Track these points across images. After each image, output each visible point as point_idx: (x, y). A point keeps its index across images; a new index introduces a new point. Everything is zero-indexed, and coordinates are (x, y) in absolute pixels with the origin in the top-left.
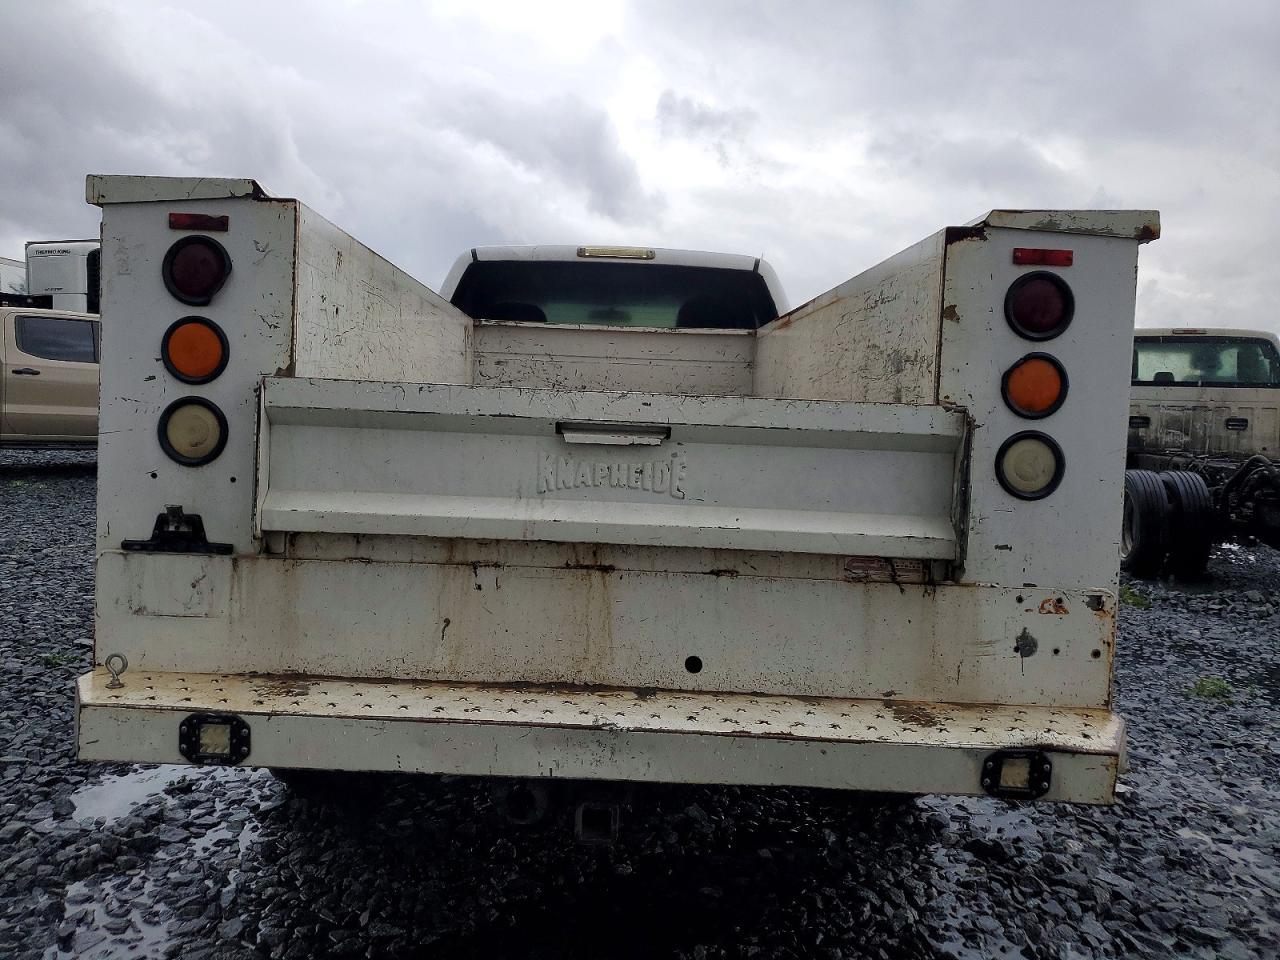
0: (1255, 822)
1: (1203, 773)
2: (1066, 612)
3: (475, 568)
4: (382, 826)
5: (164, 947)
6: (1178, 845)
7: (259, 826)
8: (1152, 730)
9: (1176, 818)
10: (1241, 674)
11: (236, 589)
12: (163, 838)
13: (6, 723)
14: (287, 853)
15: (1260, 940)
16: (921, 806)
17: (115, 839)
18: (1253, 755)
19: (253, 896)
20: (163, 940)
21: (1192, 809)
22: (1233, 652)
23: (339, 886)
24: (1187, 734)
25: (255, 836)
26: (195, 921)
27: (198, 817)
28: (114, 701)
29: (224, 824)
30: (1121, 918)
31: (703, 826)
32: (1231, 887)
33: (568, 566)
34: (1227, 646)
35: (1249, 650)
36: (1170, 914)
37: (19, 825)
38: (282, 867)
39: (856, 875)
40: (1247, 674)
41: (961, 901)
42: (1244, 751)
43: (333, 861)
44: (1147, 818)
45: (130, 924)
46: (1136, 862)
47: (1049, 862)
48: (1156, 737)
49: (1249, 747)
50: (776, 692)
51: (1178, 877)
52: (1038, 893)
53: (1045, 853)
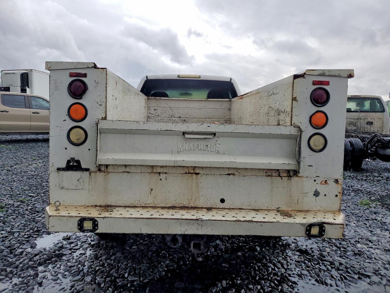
0: (379, 242)
1: (363, 228)
2: (328, 184)
3: (160, 174)
4: (128, 248)
5: (70, 285)
6: (357, 249)
7: (92, 249)
8: (348, 215)
9: (356, 241)
10: (373, 198)
11: (90, 181)
12: (64, 253)
13: (12, 220)
14: (101, 257)
15: (382, 275)
16: (283, 239)
17: (51, 254)
18: (378, 222)
19: (93, 269)
20: (69, 282)
21: (361, 239)
22: (370, 192)
23: (118, 266)
24: (358, 217)
25: (91, 252)
26: (77, 277)
27: (73, 247)
28: (58, 214)
29: (81, 249)
30: (342, 270)
31: (221, 246)
32: (373, 261)
33: (186, 173)
34: (368, 190)
35: (375, 191)
36: (356, 269)
37: (21, 250)
38: (100, 261)
39: (266, 260)
40: (374, 198)
41: (297, 266)
42: (375, 221)
43: (115, 259)
44: (348, 241)
45: (58, 278)
46: (346, 254)
47: (321, 255)
48: (349, 217)
49: (376, 220)
50: (246, 208)
51: (358, 258)
52: (319, 264)
53: (320, 252)
